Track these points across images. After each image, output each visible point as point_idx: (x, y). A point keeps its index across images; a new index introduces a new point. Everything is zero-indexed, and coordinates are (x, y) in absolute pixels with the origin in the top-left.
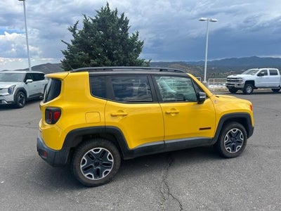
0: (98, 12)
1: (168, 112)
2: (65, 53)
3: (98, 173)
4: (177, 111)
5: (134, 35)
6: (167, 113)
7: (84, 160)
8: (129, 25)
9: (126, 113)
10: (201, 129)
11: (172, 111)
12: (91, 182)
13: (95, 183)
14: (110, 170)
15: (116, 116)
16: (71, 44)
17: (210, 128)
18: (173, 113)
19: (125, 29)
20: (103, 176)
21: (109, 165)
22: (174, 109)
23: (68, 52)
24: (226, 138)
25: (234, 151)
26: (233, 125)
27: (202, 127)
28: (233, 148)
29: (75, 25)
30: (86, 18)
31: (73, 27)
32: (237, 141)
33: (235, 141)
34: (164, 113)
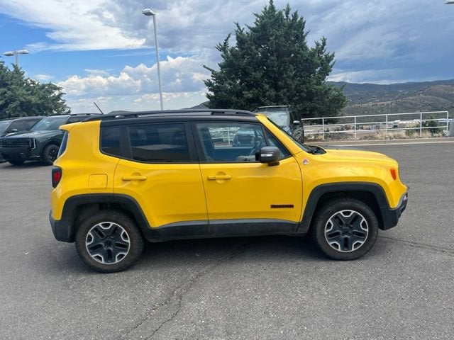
0: (257, 15)
2: (209, 84)
3: (109, 256)
4: (228, 176)
5: (318, 45)
6: (209, 180)
7: (89, 236)
8: (305, 31)
9: (145, 177)
10: (273, 206)
12: (100, 266)
13: (106, 268)
14: (126, 254)
15: (129, 180)
16: (218, 70)
17: (291, 206)
18: (220, 179)
19: (300, 38)
20: (117, 261)
21: (124, 246)
22: (222, 173)
23: (213, 81)
24: (329, 225)
25: (348, 250)
26: (343, 203)
27: (275, 204)
28: (346, 244)
29: (226, 40)
30: (239, 29)
31: (223, 44)
32: (354, 233)
33: (350, 232)
34: (205, 179)
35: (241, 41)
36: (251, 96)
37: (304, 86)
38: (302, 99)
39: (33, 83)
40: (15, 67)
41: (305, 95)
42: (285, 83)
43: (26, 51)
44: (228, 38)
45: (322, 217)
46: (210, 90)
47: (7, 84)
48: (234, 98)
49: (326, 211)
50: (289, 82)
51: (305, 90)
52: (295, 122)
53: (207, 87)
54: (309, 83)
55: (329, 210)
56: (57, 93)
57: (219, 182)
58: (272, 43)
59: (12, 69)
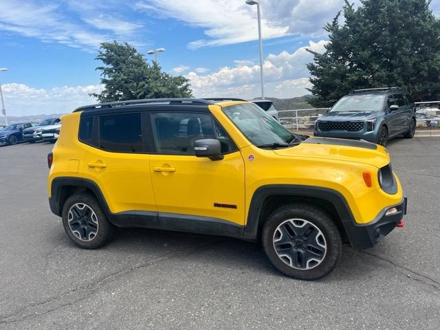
1: (156, 168)
2: (311, 68)
3: (85, 234)
4: (172, 169)
6: (155, 171)
7: (70, 214)
10: (216, 205)
11: (163, 169)
12: (78, 242)
13: (82, 244)
14: (95, 234)
15: (93, 167)
17: (234, 207)
18: (165, 171)
20: (90, 239)
22: (167, 165)
23: (316, 65)
24: (278, 235)
25: (302, 267)
26: (293, 210)
27: (219, 203)
28: (300, 260)
29: (335, 19)
30: (348, 4)
31: (331, 24)
32: (309, 248)
33: (304, 246)
34: (152, 170)
35: (350, 18)
36: (355, 78)
37: (425, 63)
38: (421, 79)
39: (167, 76)
40: (154, 63)
41: (426, 75)
42: (400, 61)
43: (162, 49)
44: (337, 16)
45: (269, 223)
46: (313, 74)
47: (146, 78)
48: (337, 81)
49: (274, 217)
50: (405, 59)
51: (426, 68)
52: (392, 106)
53: (309, 71)
54: (432, 59)
55: (277, 216)
56: (185, 84)
57: (163, 173)
58: (383, 16)
59: (152, 65)
